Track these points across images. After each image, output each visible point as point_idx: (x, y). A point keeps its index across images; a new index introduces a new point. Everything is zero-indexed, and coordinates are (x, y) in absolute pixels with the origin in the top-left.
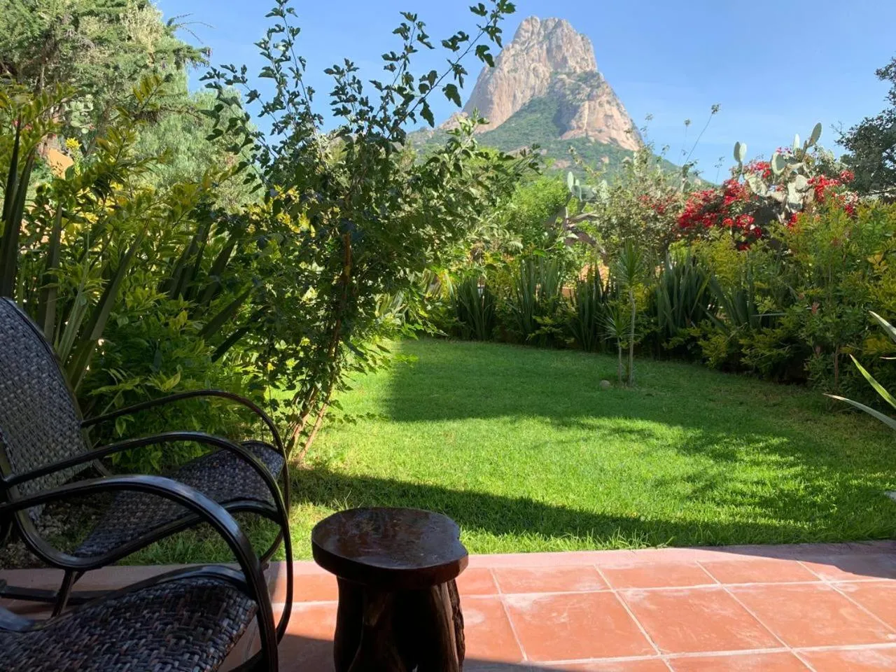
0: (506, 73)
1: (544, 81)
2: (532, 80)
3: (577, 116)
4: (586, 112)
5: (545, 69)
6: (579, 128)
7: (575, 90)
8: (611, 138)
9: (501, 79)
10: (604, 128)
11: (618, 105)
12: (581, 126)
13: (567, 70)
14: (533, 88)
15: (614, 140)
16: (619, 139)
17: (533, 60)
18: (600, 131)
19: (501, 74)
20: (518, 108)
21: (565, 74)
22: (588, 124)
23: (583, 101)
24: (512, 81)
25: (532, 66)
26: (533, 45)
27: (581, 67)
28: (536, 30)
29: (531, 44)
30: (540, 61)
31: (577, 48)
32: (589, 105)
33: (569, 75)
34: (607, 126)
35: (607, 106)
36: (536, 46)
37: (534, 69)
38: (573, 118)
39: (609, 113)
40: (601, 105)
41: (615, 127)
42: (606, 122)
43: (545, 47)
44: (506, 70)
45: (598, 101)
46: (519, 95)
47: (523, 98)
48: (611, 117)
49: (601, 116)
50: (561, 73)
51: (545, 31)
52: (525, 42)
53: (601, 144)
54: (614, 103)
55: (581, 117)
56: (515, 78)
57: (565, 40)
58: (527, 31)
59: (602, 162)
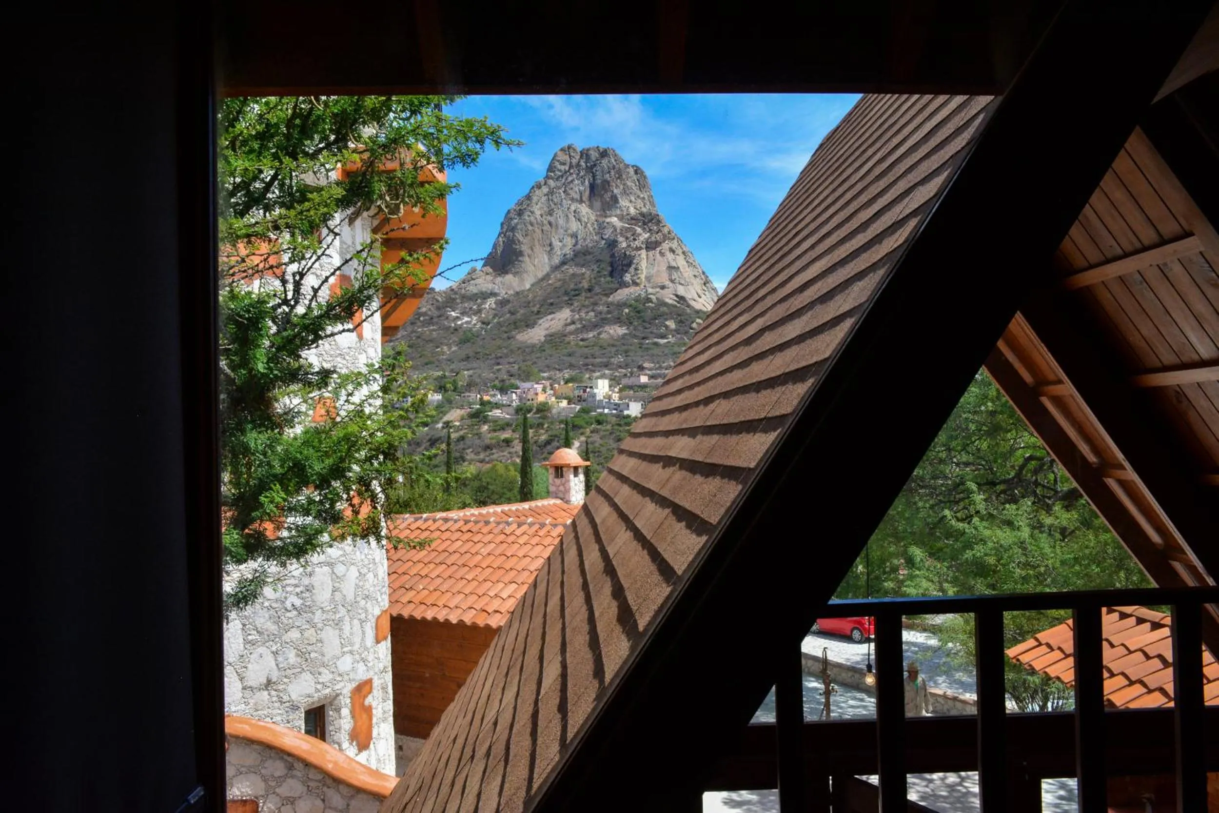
0: (539, 217)
1: (589, 225)
2: (574, 226)
3: (632, 269)
4: (644, 264)
5: (590, 211)
6: (636, 284)
7: (629, 237)
8: (677, 296)
9: (532, 224)
10: (667, 283)
11: (684, 253)
12: (638, 281)
13: (618, 212)
14: (574, 236)
15: (681, 299)
16: (688, 296)
17: (572, 199)
18: (663, 287)
19: (532, 218)
20: (556, 261)
21: (616, 216)
22: (648, 279)
23: (640, 249)
24: (547, 227)
25: (573, 208)
26: (572, 181)
27: (635, 208)
28: (574, 161)
29: (570, 179)
30: (581, 201)
31: (629, 183)
32: (648, 255)
33: (621, 218)
34: (672, 281)
35: (670, 256)
36: (576, 182)
37: (575, 212)
38: (627, 270)
39: (673, 264)
40: (662, 254)
41: (683, 282)
42: (670, 275)
43: (587, 182)
44: (538, 213)
45: (658, 249)
46: (557, 244)
47: (563, 247)
48: (677, 269)
49: (663, 267)
50: (610, 216)
51: (586, 163)
52: (562, 176)
53: (665, 304)
54: (679, 251)
55: (636, 269)
56: (550, 223)
57: (613, 173)
58: (564, 164)
59: (667, 327)
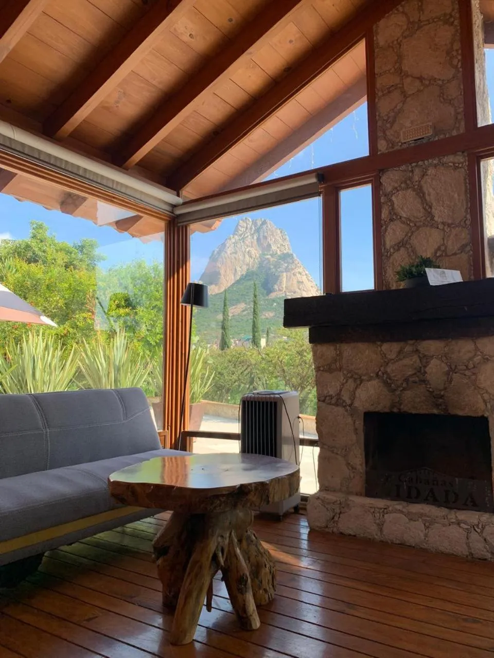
0: (229, 255)
1: (256, 259)
2: (247, 259)
3: (278, 283)
4: (285, 280)
5: (256, 252)
6: (280, 290)
7: (277, 266)
9: (226, 259)
10: (297, 290)
11: (306, 274)
12: (281, 288)
13: (271, 252)
14: (248, 265)
17: (247, 246)
18: (295, 292)
19: (226, 255)
20: (238, 278)
21: (270, 255)
23: (283, 272)
24: (233, 260)
25: (247, 250)
26: (248, 236)
27: (280, 251)
28: (249, 227)
29: (246, 235)
30: (252, 247)
31: (277, 238)
32: (287, 275)
33: (272, 255)
34: (300, 289)
35: (299, 276)
37: (248, 252)
38: (275, 284)
39: (300, 280)
40: (294, 275)
43: (255, 238)
44: (229, 252)
45: (292, 272)
46: (238, 269)
47: (241, 271)
48: (302, 282)
49: (295, 282)
50: (267, 255)
51: (255, 227)
52: (242, 234)
54: (303, 273)
55: (281, 283)
56: (235, 258)
57: (269, 233)
58: (243, 227)
